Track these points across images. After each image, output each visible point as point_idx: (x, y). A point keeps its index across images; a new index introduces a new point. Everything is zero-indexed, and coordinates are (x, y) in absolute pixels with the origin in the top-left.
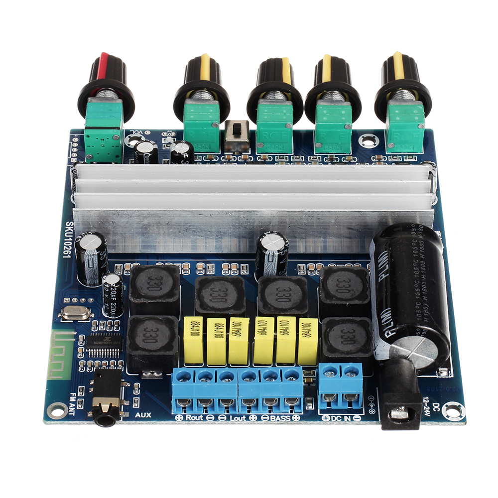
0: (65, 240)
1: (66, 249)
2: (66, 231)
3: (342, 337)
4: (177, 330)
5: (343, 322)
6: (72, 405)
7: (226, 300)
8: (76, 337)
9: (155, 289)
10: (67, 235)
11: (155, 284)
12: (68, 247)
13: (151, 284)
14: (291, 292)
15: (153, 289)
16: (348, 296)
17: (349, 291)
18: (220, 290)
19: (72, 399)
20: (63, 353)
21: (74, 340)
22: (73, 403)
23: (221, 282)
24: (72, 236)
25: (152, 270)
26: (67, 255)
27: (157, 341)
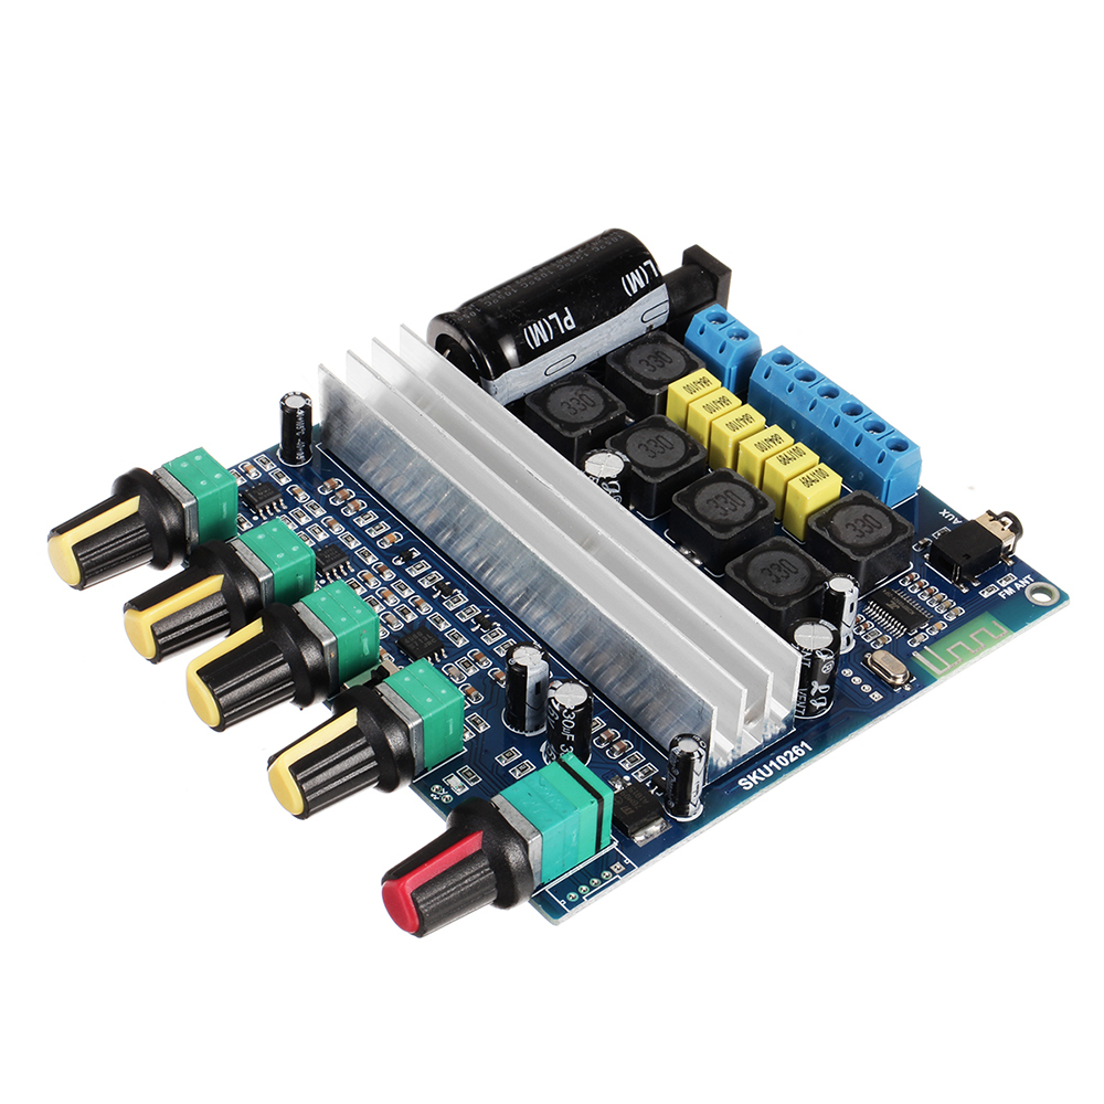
0: (779, 768)
1: (795, 755)
2: (762, 779)
3: (663, 366)
4: (829, 508)
5: (638, 377)
6: (1018, 586)
7: (726, 492)
8: (920, 649)
9: (788, 566)
10: (768, 773)
11: (780, 570)
12: (788, 757)
13: (785, 575)
14: (644, 443)
15: (791, 568)
16: (591, 394)
17: (580, 396)
18: (717, 507)
19: (1010, 591)
20: (958, 644)
21: (925, 647)
22: (1015, 588)
23: (701, 512)
24: (765, 766)
25: (761, 588)
26: (804, 748)
27: (866, 515)
